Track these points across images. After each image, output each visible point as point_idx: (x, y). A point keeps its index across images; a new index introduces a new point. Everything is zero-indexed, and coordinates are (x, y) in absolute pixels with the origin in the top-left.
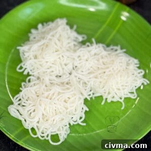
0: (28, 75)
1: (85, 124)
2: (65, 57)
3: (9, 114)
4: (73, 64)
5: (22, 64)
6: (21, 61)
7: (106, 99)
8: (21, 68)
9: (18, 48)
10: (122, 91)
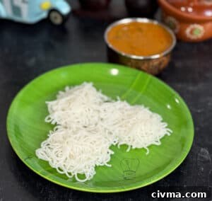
0: (56, 124)
1: (110, 166)
2: (91, 111)
3: (37, 157)
4: (99, 117)
5: (50, 116)
6: (48, 114)
7: (131, 146)
8: (49, 119)
9: (47, 102)
10: (146, 138)
